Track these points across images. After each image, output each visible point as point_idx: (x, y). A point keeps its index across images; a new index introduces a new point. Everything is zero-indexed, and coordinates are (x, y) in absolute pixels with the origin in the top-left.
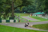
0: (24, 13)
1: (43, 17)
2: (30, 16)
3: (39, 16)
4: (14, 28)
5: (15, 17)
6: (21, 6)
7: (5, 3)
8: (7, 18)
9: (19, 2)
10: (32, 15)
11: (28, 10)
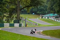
0: (32, 14)
1: (56, 21)
2: (40, 18)
3: (51, 18)
4: (19, 35)
5: (20, 20)
6: (29, 6)
7: (9, 2)
8: (11, 21)
9: (27, 2)
10: (43, 17)
11: (38, 10)
